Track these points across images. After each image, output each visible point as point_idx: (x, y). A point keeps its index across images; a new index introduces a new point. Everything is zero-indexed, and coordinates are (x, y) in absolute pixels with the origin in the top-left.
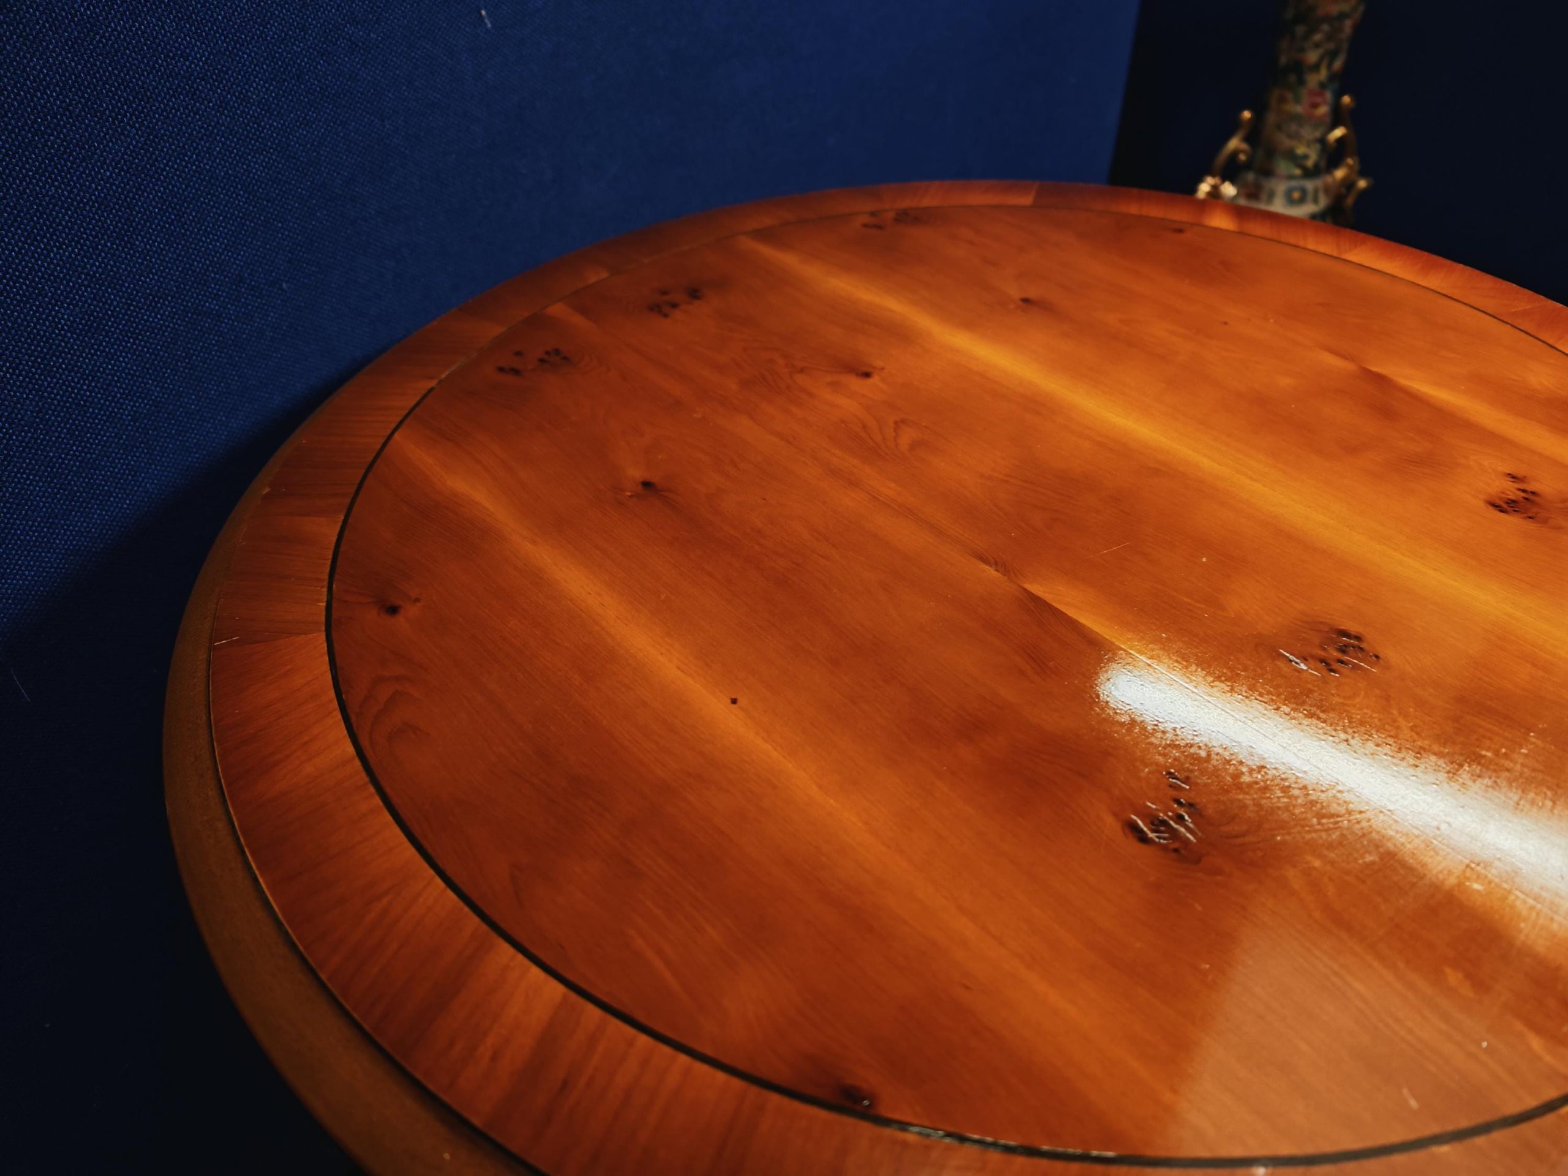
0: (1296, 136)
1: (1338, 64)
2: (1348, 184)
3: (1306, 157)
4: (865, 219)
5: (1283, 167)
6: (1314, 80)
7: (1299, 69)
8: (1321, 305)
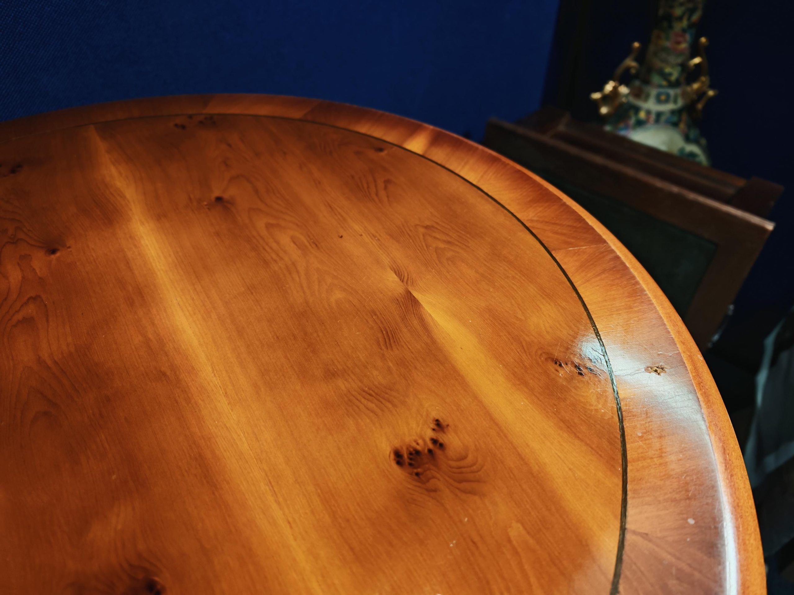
0: (666, 62)
1: (695, 17)
2: (701, 94)
3: (670, 74)
4: (181, 120)
5: (656, 79)
6: (678, 27)
7: (669, 19)
8: (427, 227)
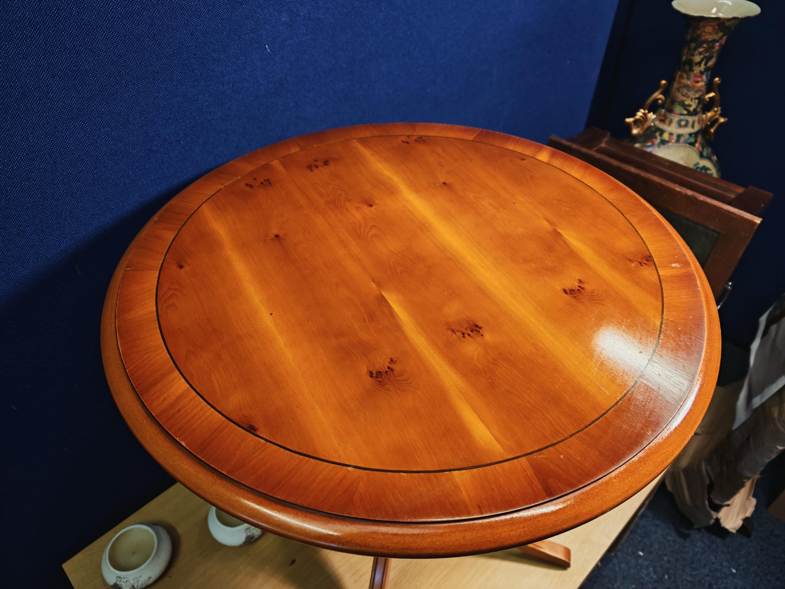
0: (686, 95)
1: (710, 63)
2: (714, 121)
3: (690, 106)
4: (404, 138)
5: (678, 109)
6: (697, 70)
7: (690, 64)
8: (558, 200)
